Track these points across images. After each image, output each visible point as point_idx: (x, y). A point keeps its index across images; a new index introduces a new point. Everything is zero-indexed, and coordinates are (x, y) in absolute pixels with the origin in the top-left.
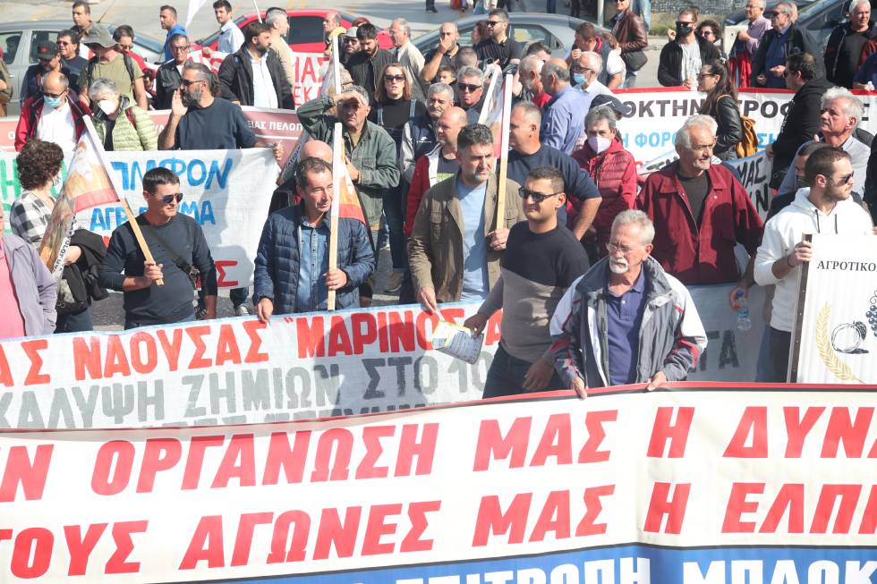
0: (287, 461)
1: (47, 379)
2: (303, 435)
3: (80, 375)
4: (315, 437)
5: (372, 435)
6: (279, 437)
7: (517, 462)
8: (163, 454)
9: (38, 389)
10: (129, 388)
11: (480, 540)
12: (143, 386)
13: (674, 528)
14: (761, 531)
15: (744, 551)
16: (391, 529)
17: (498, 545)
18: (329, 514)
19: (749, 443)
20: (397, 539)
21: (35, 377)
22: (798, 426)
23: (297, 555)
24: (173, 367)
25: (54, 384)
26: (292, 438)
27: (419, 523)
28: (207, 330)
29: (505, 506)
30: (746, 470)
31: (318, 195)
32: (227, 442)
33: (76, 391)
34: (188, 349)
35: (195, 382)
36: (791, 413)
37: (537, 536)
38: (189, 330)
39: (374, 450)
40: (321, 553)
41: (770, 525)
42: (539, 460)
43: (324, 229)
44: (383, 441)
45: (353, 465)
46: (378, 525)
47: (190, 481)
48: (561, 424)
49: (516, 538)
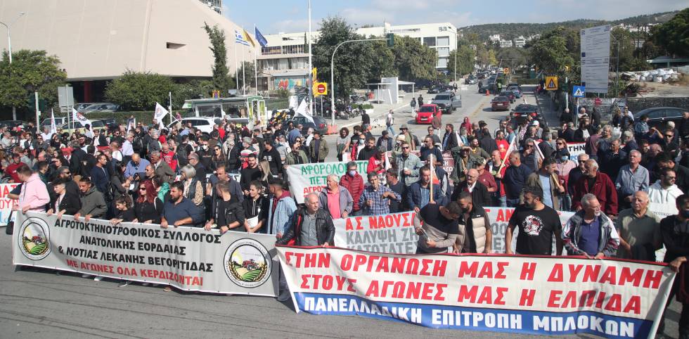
0: (398, 268)
1: (362, 228)
2: (404, 260)
3: (371, 227)
4: (407, 261)
5: (425, 262)
6: (396, 259)
7: (473, 276)
8: (361, 260)
9: (360, 231)
10: (385, 232)
11: (460, 300)
12: (389, 231)
13: (530, 304)
14: (562, 307)
15: (556, 314)
16: (431, 291)
17: (466, 303)
18: (411, 284)
19: (556, 276)
20: (433, 295)
21: (359, 227)
22: (574, 272)
23: (401, 296)
24: (398, 225)
25: (365, 230)
26: (400, 260)
27: (440, 292)
28: (408, 215)
29: (469, 289)
30: (556, 286)
31: (426, 178)
32: (380, 258)
33: (371, 232)
34: (402, 220)
35: (405, 231)
36: (571, 267)
37: (480, 301)
38: (403, 215)
39: (426, 267)
40: (408, 296)
41: (565, 305)
42: (481, 276)
43: (429, 188)
44: (429, 264)
45: (419, 271)
46: (427, 290)
47: (369, 269)
48: (489, 265)
49: (473, 301)
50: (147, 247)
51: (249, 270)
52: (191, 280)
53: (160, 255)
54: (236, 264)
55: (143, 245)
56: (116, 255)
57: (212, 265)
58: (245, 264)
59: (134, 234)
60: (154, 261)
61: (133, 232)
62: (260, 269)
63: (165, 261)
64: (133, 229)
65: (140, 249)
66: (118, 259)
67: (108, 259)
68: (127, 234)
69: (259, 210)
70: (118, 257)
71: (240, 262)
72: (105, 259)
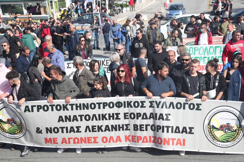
50: (132, 116)
51: (225, 132)
52: (175, 142)
53: (145, 122)
54: (214, 127)
55: (129, 115)
56: (102, 126)
57: (193, 128)
58: (222, 128)
59: (119, 107)
60: (139, 127)
61: (119, 105)
62: (235, 131)
63: (149, 128)
64: (119, 103)
65: (125, 118)
66: (104, 130)
67: (93, 131)
68: (113, 107)
69: (217, 84)
70: (103, 128)
71: (218, 126)
72: (90, 131)
